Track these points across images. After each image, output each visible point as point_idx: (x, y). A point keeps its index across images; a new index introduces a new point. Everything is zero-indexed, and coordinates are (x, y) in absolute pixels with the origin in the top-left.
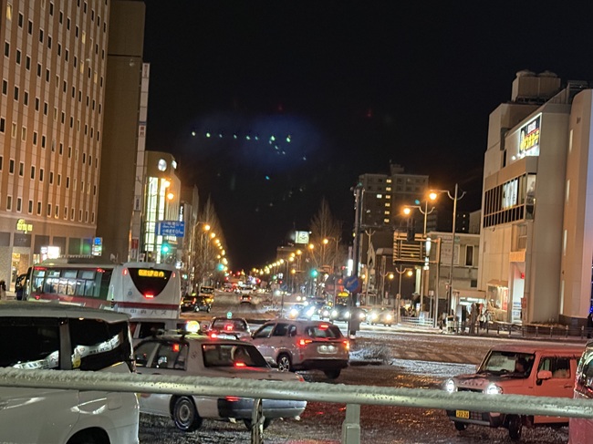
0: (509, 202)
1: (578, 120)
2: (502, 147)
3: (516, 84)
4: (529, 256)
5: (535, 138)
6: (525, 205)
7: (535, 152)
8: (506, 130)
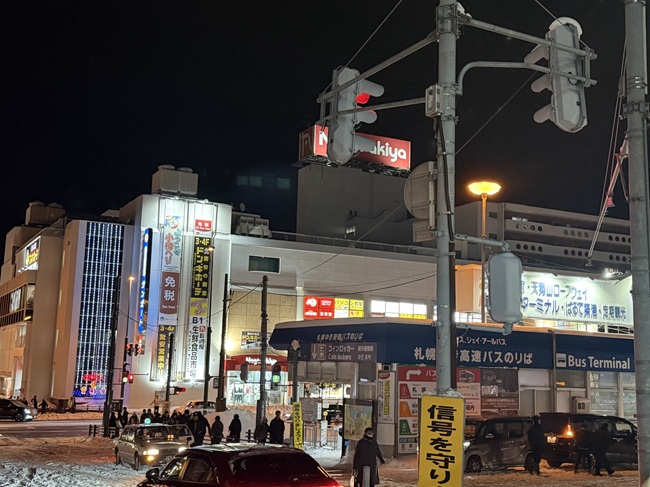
0: (14, 307)
1: (69, 243)
2: (13, 262)
3: (28, 211)
4: (27, 352)
5: (36, 255)
6: (25, 309)
7: (35, 267)
8: (16, 249)
